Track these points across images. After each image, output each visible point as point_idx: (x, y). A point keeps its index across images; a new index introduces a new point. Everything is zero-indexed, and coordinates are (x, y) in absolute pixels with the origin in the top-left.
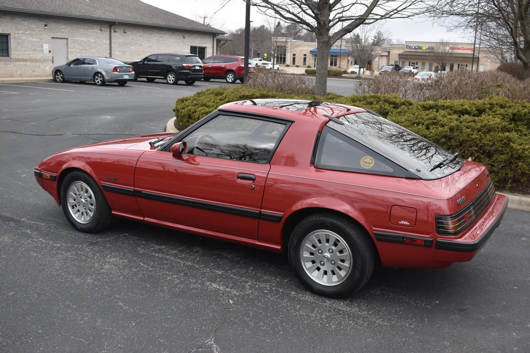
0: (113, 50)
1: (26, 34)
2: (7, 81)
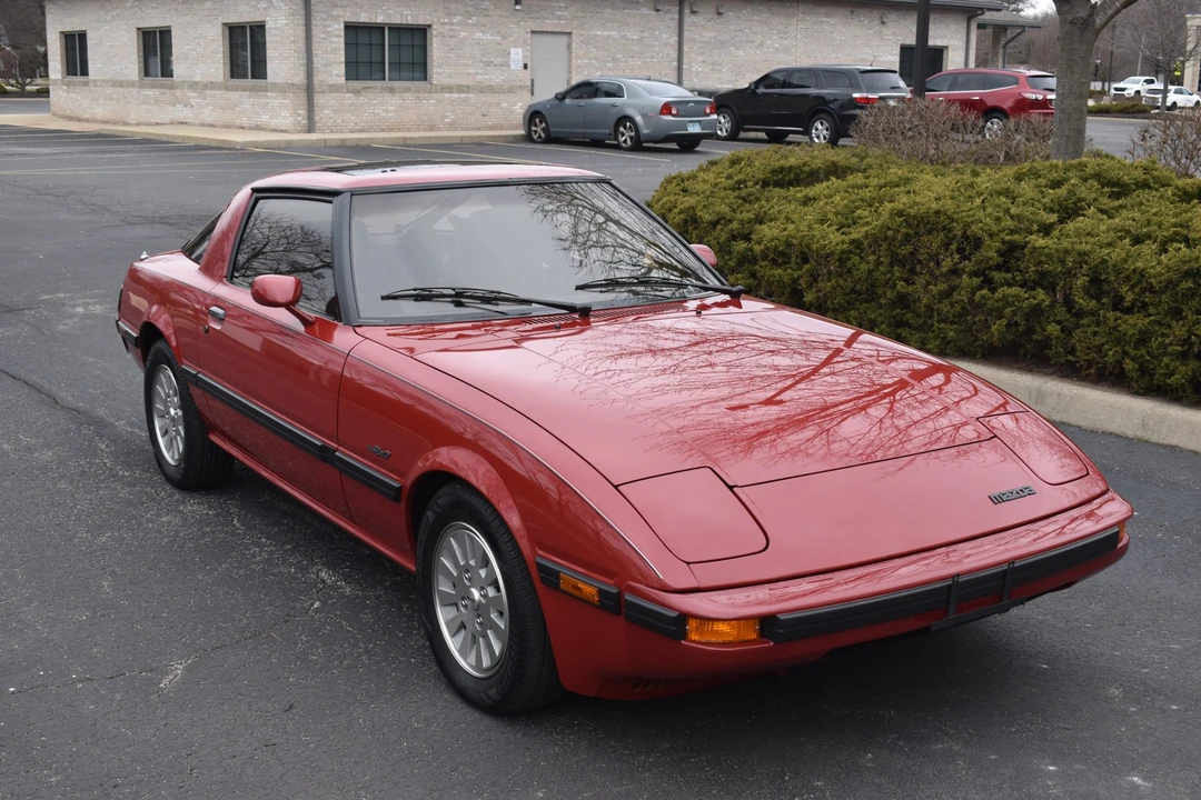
0: (685, 59)
1: (468, 24)
2: (415, 138)
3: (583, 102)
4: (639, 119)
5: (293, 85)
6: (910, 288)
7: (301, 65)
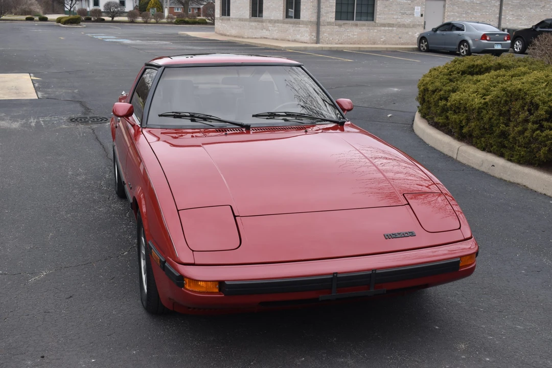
2: (365, 48)
3: (445, 33)
4: (470, 42)
5: (311, 22)
6: (507, 128)
7: (315, 13)
